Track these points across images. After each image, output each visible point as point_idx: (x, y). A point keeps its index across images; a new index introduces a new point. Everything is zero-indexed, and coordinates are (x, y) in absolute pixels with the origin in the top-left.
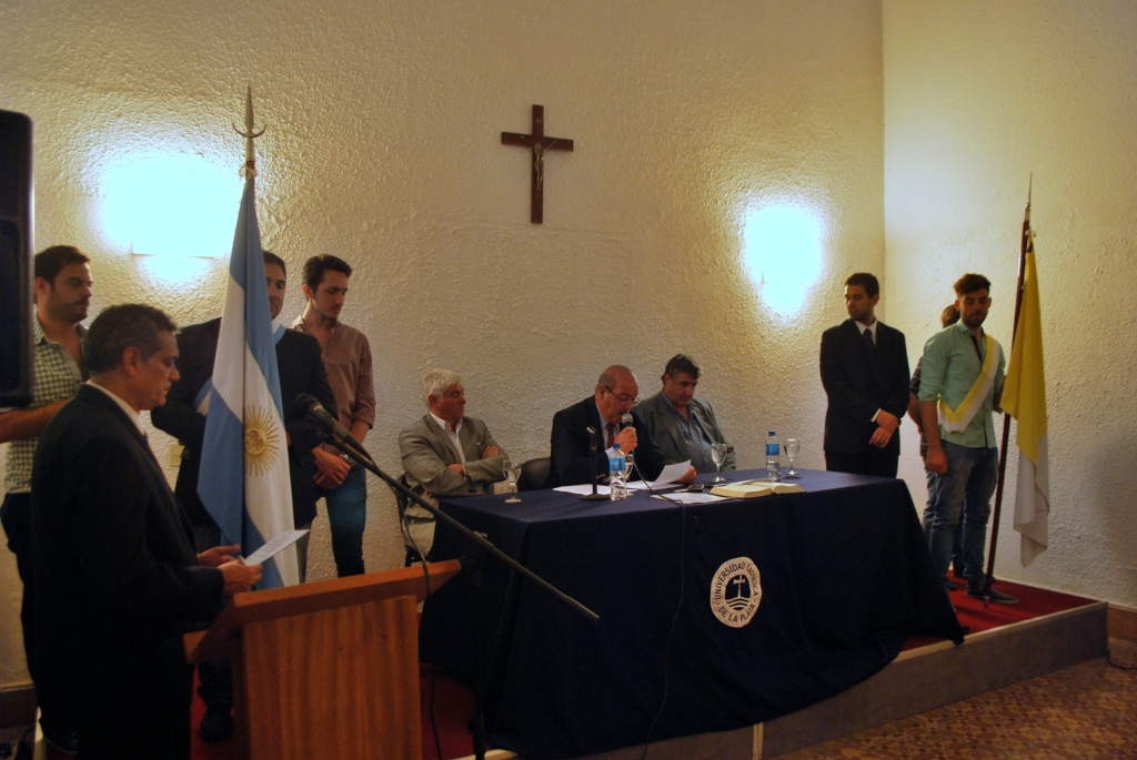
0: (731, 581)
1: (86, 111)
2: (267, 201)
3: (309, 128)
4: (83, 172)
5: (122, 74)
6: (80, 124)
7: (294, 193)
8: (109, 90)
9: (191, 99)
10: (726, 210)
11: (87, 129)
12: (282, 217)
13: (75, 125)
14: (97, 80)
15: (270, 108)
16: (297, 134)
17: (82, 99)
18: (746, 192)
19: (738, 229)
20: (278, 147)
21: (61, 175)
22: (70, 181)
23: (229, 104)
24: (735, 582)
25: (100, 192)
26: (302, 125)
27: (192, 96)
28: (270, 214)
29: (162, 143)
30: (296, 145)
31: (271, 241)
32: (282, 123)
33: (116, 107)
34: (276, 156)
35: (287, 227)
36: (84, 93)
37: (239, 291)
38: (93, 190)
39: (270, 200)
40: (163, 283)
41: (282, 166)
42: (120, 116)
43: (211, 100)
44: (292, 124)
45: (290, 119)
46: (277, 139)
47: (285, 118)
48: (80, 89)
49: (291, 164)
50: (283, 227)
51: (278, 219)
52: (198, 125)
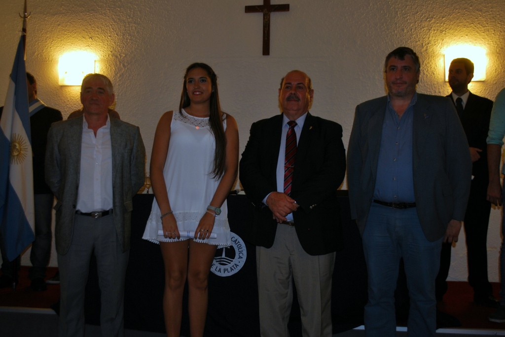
1: (46, 25)
2: (119, 57)
3: (140, 19)
4: (44, 51)
5: (61, 7)
6: (44, 31)
7: (132, 52)
8: (56, 14)
9: (88, 13)
10: (412, 35)
11: (46, 33)
12: (126, 64)
13: (41, 32)
14: (51, 11)
15: (123, 12)
16: (135, 23)
17: (45, 20)
18: (430, 21)
19: (423, 47)
20: (126, 30)
21: (36, 54)
22: (39, 56)
23: (104, 13)
25: (50, 59)
26: (137, 18)
27: (88, 12)
28: (120, 63)
29: (75, 35)
30: (134, 28)
31: (120, 76)
32: (127, 18)
33: (58, 21)
34: (124, 35)
35: (128, 68)
36: (46, 17)
38: (47, 59)
39: (121, 56)
40: (72, 98)
41: (127, 39)
42: (59, 25)
43: (96, 13)
44: (132, 18)
45: (132, 16)
46: (125, 27)
47: (129, 16)
48: (45, 16)
49: (131, 38)
50: (126, 69)
51: (124, 66)
52: (90, 25)
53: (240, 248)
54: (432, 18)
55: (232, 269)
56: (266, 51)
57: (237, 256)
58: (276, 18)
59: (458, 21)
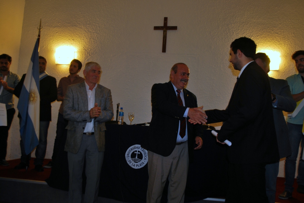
0: (134, 152)
1: (50, 32)
2: (87, 50)
3: (99, 31)
4: (48, 46)
5: (58, 23)
7: (94, 48)
8: (56, 27)
11: (50, 36)
12: (90, 54)
13: (48, 36)
14: (53, 25)
15: (90, 27)
16: (96, 33)
17: (50, 30)
20: (91, 36)
21: (44, 47)
22: (46, 48)
23: (81, 27)
24: (135, 152)
26: (98, 30)
27: (72, 26)
28: (88, 53)
29: (65, 38)
30: (96, 36)
31: (87, 60)
32: (92, 30)
33: (56, 31)
34: (90, 39)
35: (91, 57)
37: (32, 63)
39: (88, 50)
41: (92, 41)
42: (57, 33)
43: (77, 27)
44: (95, 30)
46: (91, 35)
47: (94, 29)
48: (50, 28)
49: (94, 41)
51: (89, 55)
52: (73, 33)
53: (145, 154)
54: (252, 36)
55: (140, 165)
56: (164, 50)
57: (143, 158)
58: (170, 33)
59: (265, 39)
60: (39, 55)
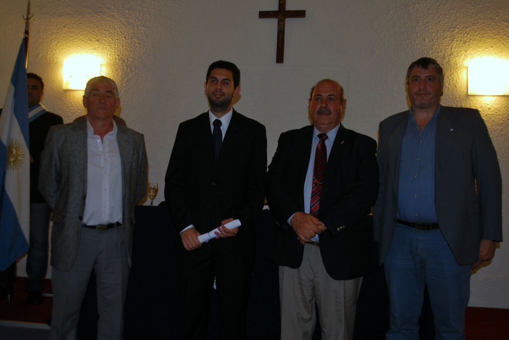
1: (51, 26)
2: (126, 61)
3: (149, 22)
4: (48, 53)
5: (68, 8)
6: (49, 32)
7: (140, 56)
8: (63, 15)
9: (95, 15)
10: (433, 46)
11: (52, 34)
12: (133, 69)
13: (47, 33)
14: (57, 12)
15: (131, 15)
16: (144, 26)
17: (51, 21)
18: (453, 31)
19: (445, 58)
20: (134, 34)
21: (40, 56)
22: (44, 57)
23: (112, 15)
25: (55, 62)
26: (146, 21)
27: (96, 14)
28: (127, 67)
29: (82, 37)
30: (142, 32)
31: (127, 81)
32: (136, 21)
33: (64, 23)
34: (132, 38)
35: (135, 73)
36: (51, 18)
38: (52, 61)
39: (128, 60)
40: (77, 103)
41: (135, 43)
42: (65, 26)
43: (104, 15)
44: (141, 21)
45: (141, 19)
46: (133, 30)
47: (138, 19)
48: (51, 17)
49: (139, 42)
50: (133, 74)
51: (131, 70)
52: (97, 27)
54: (456, 27)
56: (280, 58)
58: (291, 24)
59: (483, 32)
60: (28, 72)
